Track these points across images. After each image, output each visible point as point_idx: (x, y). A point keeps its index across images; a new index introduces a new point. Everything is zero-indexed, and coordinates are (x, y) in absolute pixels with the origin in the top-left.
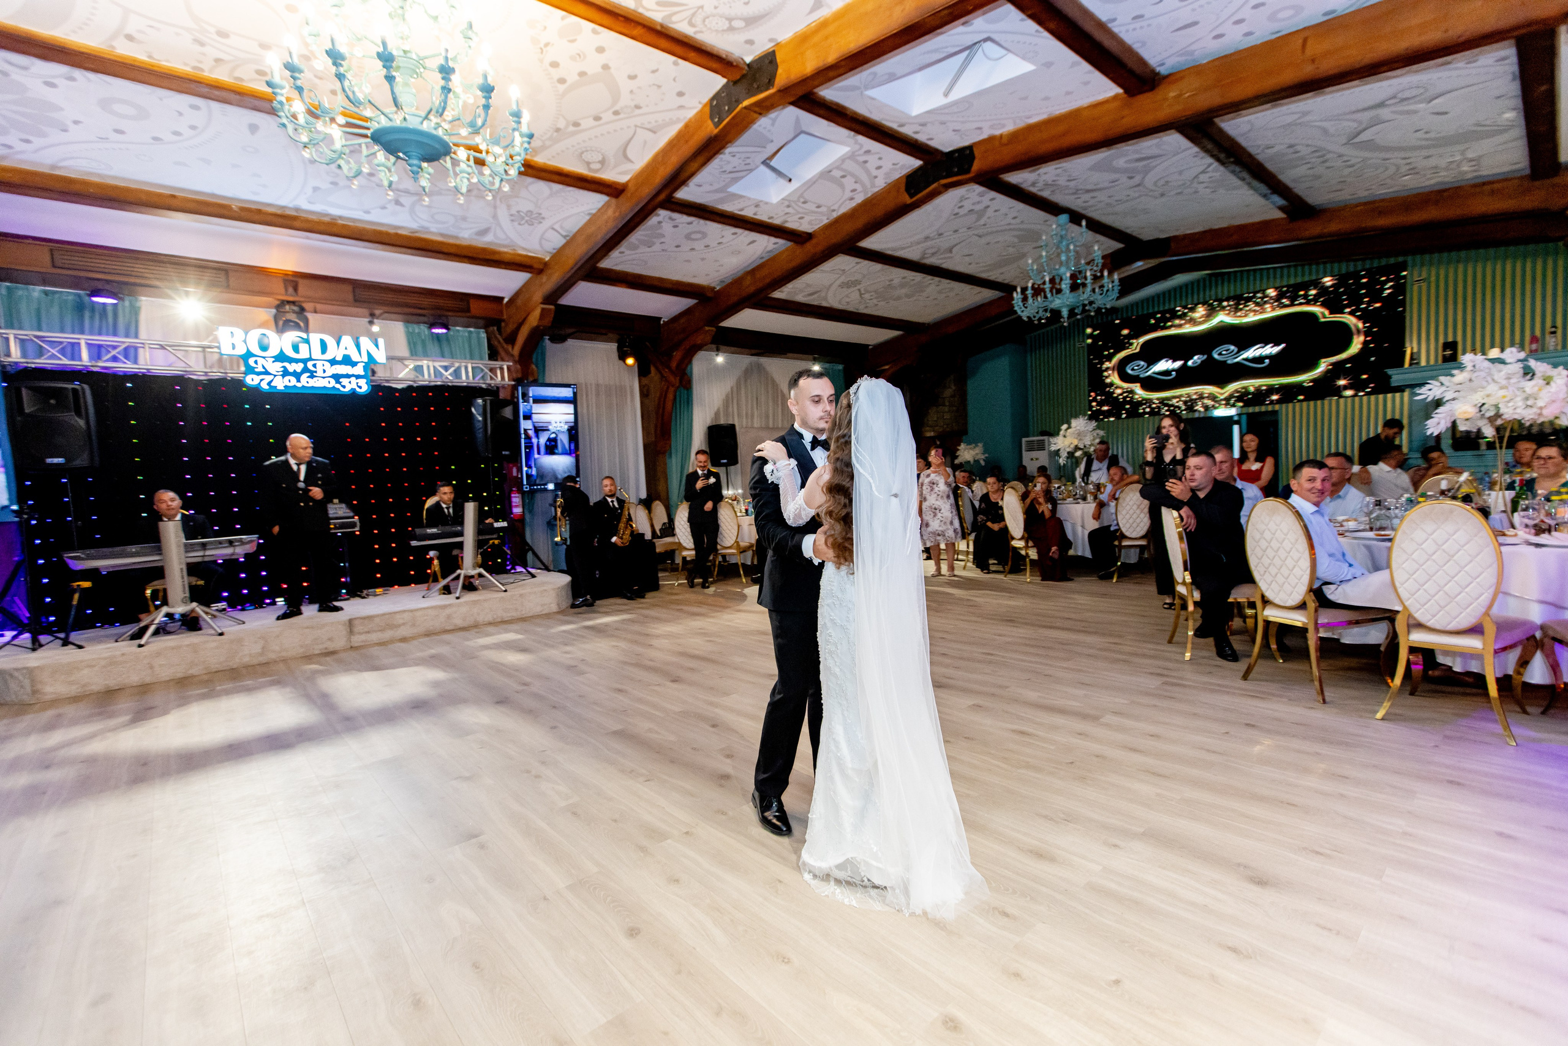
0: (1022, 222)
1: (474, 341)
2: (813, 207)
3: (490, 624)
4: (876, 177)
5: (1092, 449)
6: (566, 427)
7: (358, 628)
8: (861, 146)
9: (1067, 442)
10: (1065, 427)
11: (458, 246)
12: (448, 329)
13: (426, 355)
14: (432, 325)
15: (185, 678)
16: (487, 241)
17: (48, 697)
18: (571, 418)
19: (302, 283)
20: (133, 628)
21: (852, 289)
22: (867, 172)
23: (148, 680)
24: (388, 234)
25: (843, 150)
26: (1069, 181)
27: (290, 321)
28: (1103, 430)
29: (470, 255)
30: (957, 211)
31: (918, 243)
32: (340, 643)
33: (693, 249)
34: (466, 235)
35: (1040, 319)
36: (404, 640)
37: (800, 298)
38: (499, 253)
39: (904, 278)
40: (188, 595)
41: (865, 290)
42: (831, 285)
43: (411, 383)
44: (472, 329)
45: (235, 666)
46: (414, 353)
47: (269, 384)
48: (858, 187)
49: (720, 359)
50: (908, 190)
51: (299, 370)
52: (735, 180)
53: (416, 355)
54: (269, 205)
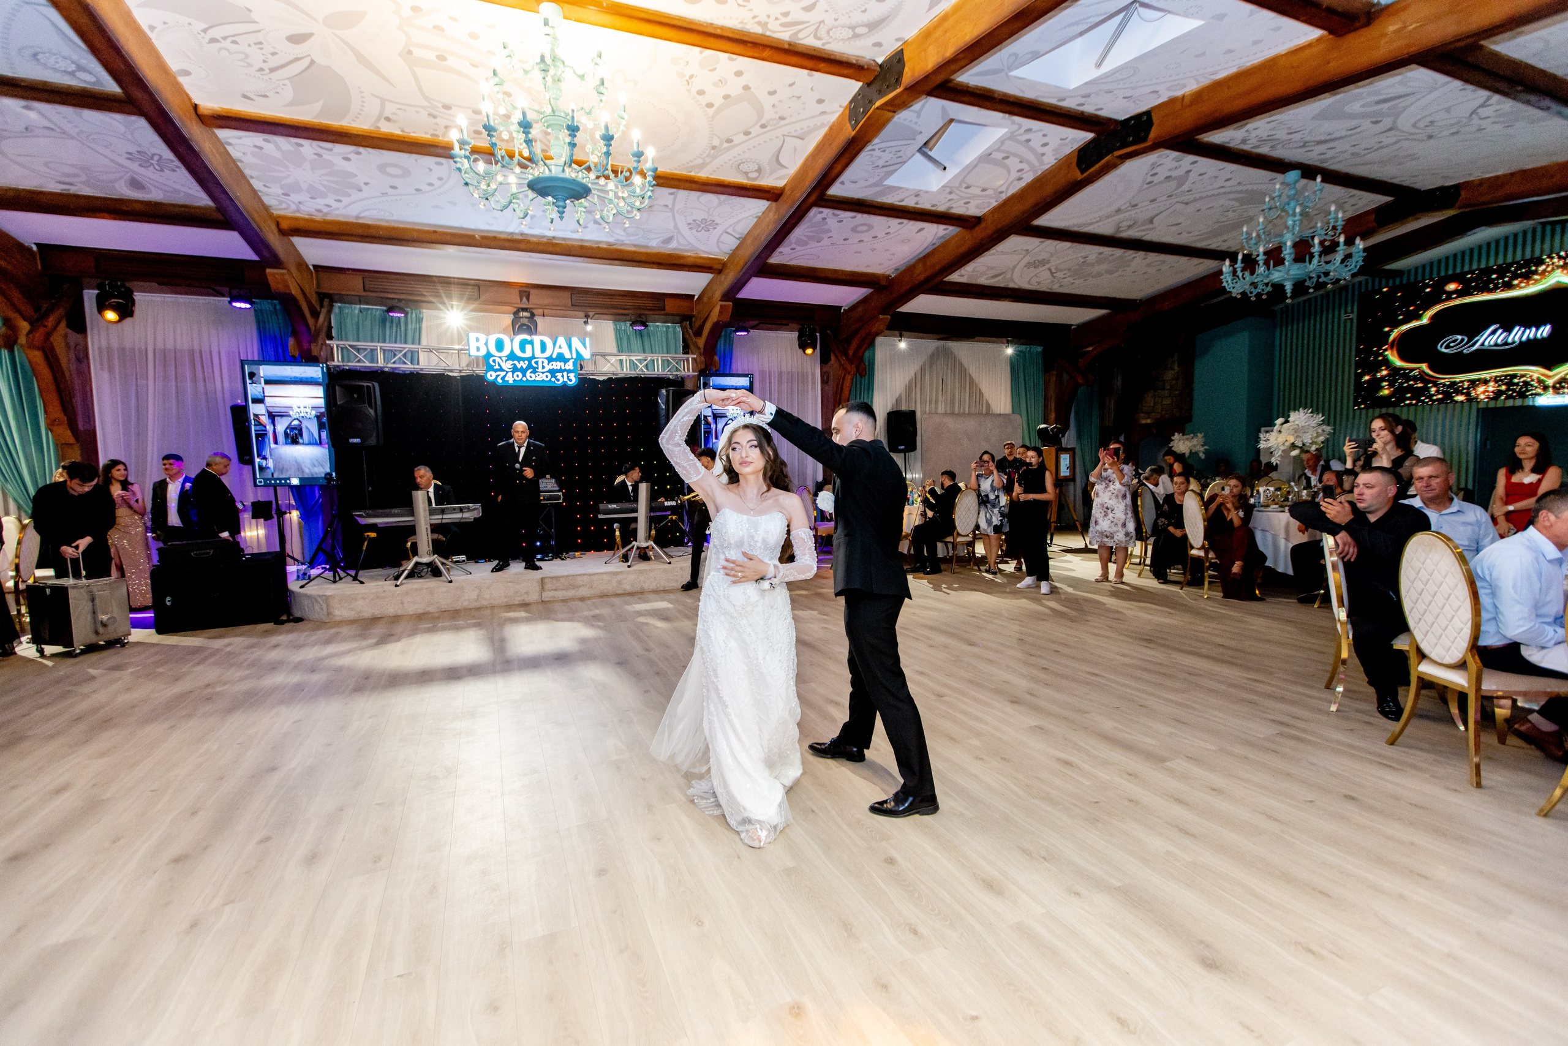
0: (1239, 183)
1: (671, 335)
2: (978, 192)
3: (655, 592)
4: (1043, 154)
5: (1313, 448)
7: (548, 586)
8: (1020, 126)
9: (1281, 438)
10: (1280, 420)
11: (647, 254)
12: (646, 326)
13: (630, 350)
14: (633, 324)
15: (424, 614)
16: (672, 247)
17: (338, 619)
19: (533, 292)
20: (393, 571)
21: (1040, 269)
22: (1033, 151)
23: (400, 612)
24: (591, 248)
25: (1000, 132)
26: (1289, 134)
27: (525, 325)
28: (1328, 425)
29: (657, 261)
30: (1149, 179)
31: (1108, 217)
32: (534, 597)
33: (861, 241)
34: (654, 244)
35: (1259, 295)
36: (582, 599)
37: (983, 281)
38: (683, 257)
39: (1101, 253)
40: (431, 548)
41: (1056, 268)
42: (1015, 267)
43: (611, 376)
44: (667, 324)
45: (458, 608)
46: (620, 350)
47: (503, 378)
48: (1024, 166)
49: (903, 345)
50: (1079, 165)
51: (524, 367)
52: (890, 174)
54: (501, 232)
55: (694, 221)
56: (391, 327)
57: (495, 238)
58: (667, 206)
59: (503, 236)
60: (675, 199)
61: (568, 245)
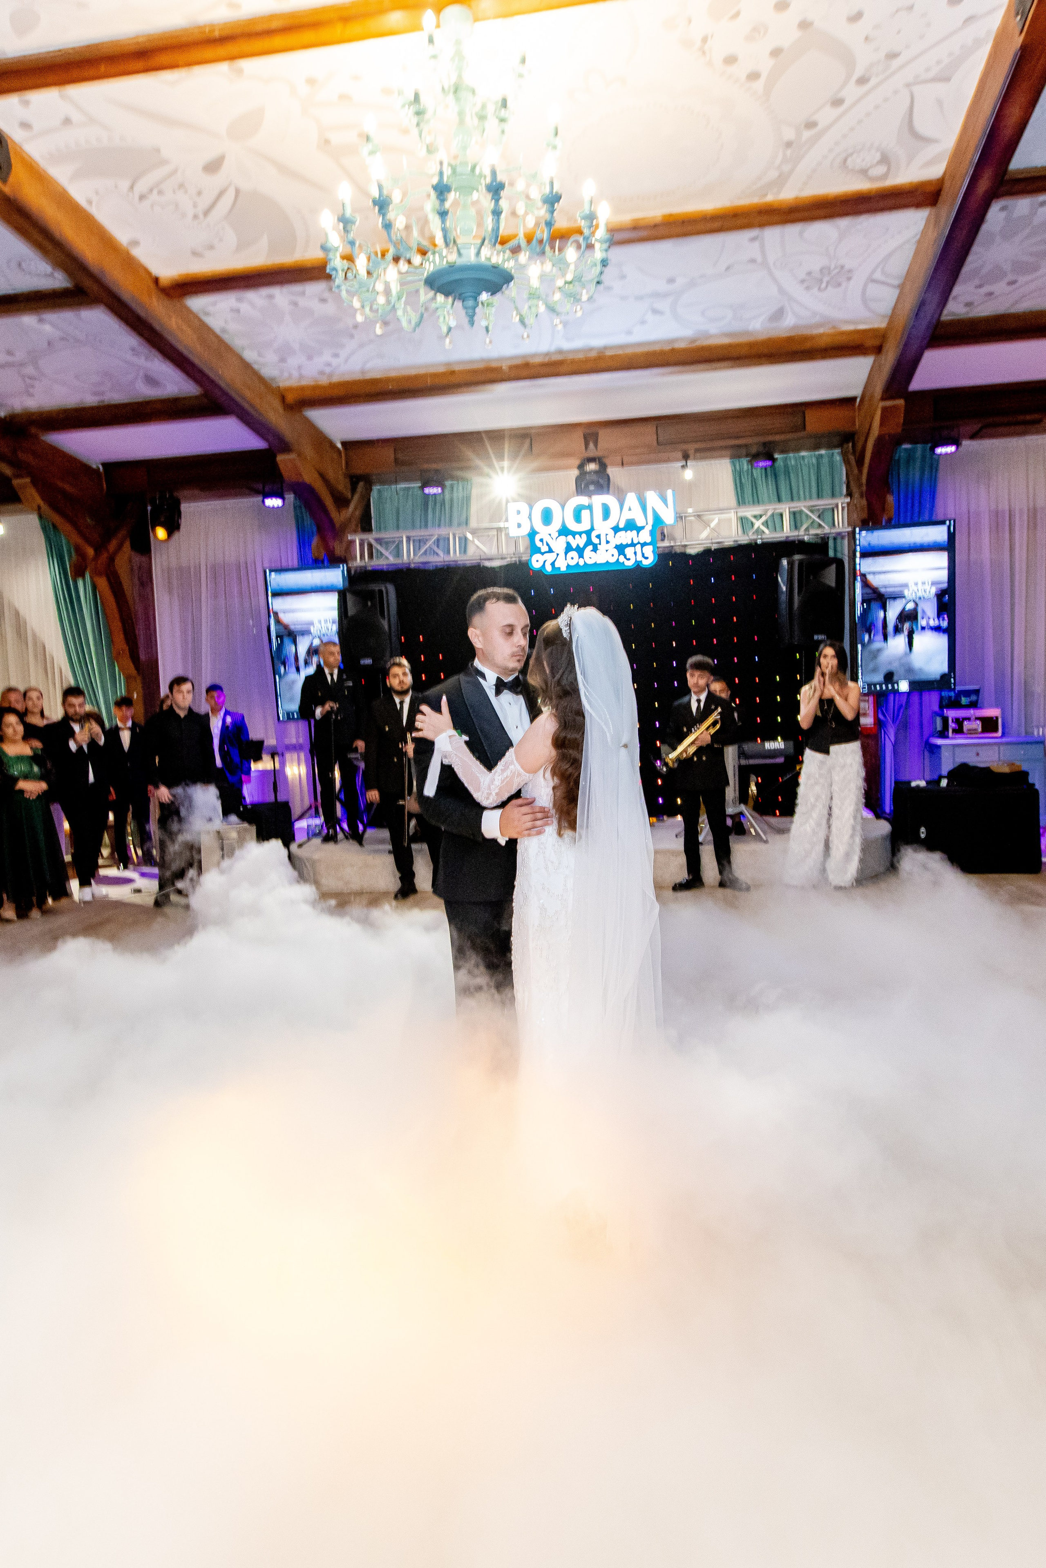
1: (825, 469)
6: (933, 590)
11: (750, 344)
13: (756, 500)
14: (756, 459)
16: (790, 325)
18: (943, 575)
19: (603, 434)
27: (589, 482)
38: (812, 337)
43: (709, 546)
44: (823, 452)
46: (741, 501)
53: (744, 503)
54: (534, 355)
55: (809, 273)
56: (434, 510)
57: (527, 365)
58: (753, 261)
59: (538, 360)
60: (762, 247)
61: (626, 355)
